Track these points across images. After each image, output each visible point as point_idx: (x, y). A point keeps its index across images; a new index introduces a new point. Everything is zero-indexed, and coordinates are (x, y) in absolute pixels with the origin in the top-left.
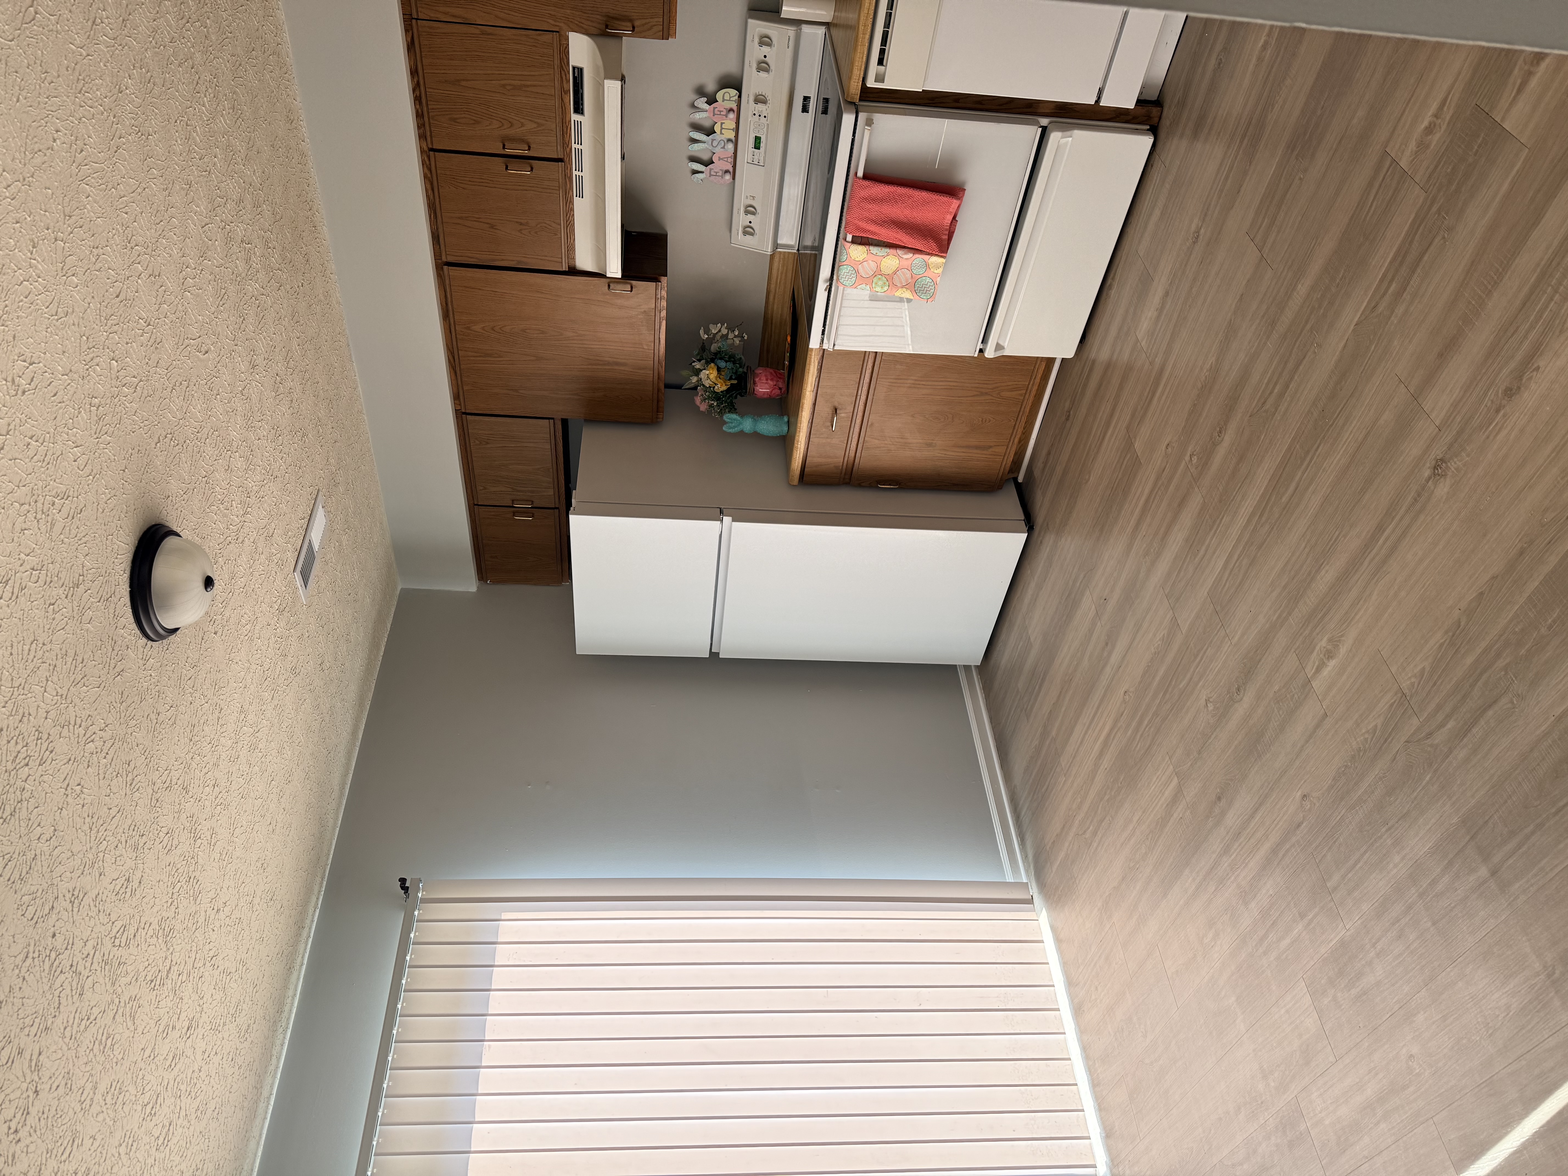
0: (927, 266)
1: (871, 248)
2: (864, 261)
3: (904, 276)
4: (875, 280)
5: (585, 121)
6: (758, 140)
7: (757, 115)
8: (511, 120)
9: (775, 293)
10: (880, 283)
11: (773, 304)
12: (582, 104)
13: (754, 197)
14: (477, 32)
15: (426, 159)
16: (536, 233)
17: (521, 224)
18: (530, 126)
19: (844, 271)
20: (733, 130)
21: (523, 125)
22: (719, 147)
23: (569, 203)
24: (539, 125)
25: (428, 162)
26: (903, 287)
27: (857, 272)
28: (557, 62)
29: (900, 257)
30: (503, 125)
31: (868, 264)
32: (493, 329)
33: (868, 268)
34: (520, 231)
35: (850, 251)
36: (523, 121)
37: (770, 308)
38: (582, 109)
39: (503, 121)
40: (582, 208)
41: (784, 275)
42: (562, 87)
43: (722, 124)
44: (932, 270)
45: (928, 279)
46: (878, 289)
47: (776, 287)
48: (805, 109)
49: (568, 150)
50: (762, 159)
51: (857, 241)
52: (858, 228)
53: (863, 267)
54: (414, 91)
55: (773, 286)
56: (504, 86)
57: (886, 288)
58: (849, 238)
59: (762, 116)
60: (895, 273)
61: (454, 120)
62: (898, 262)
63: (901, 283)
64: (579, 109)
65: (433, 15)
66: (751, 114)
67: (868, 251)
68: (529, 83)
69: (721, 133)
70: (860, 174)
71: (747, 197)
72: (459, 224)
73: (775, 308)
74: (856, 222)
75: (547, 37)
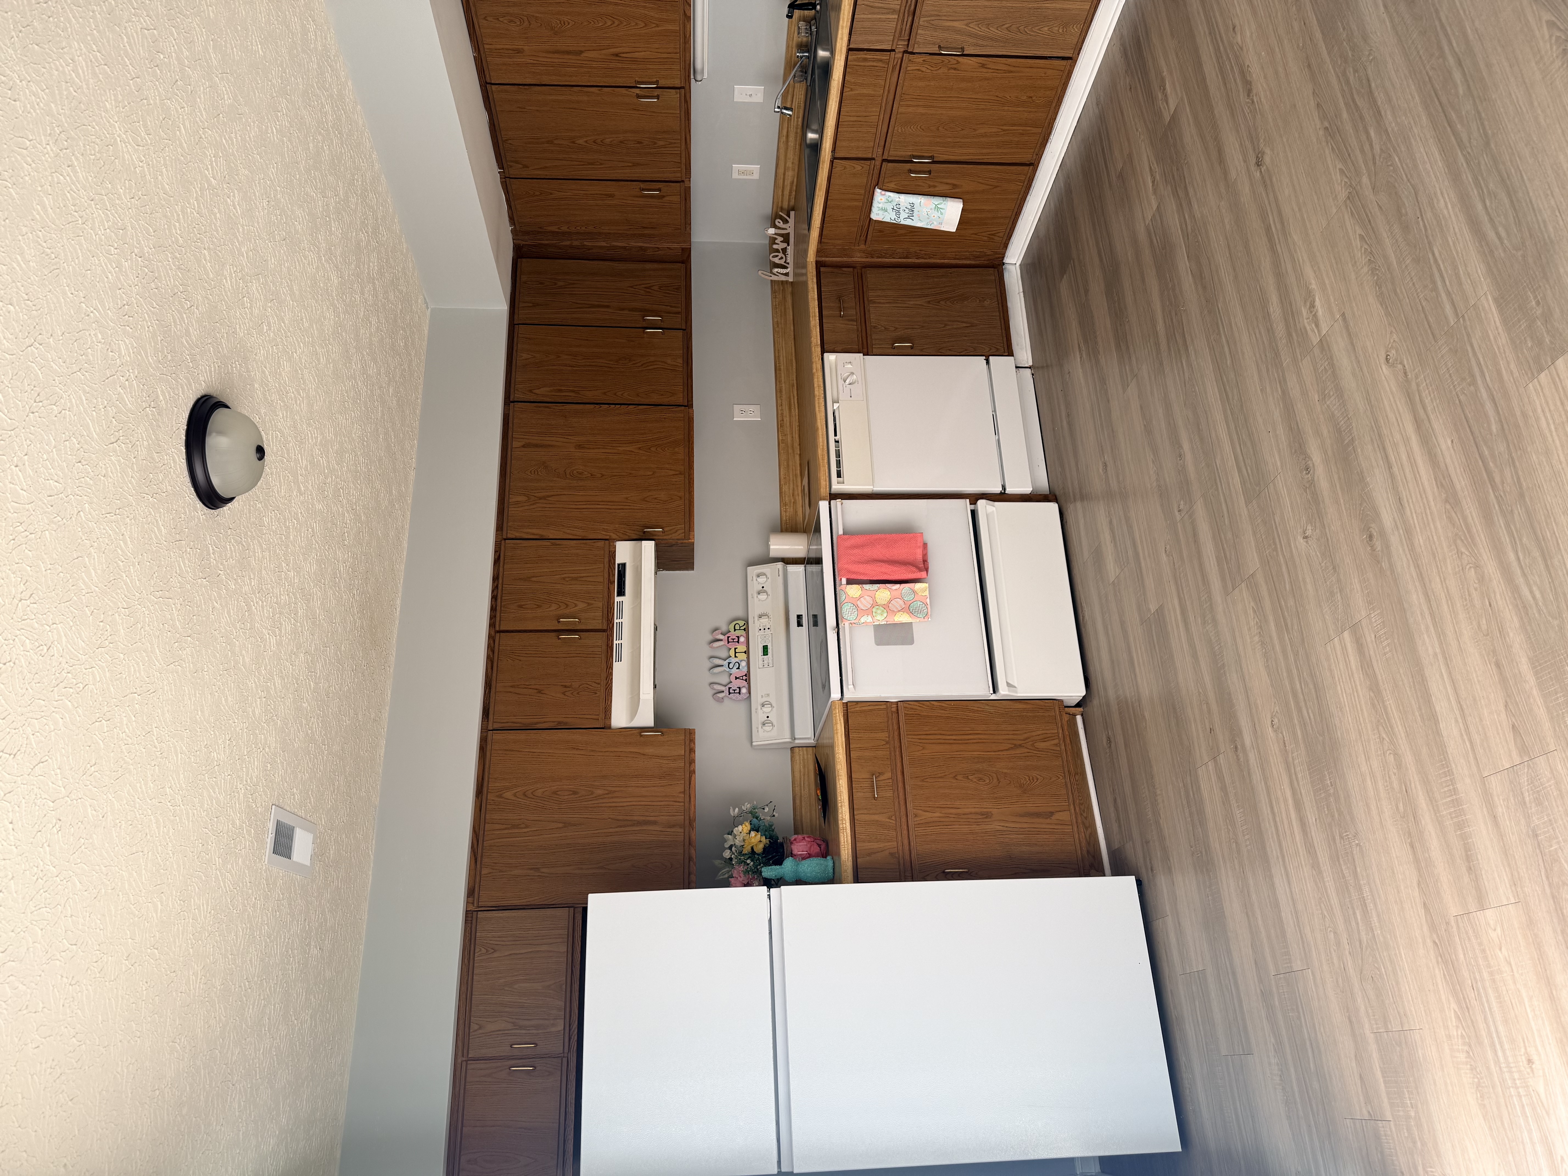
0: (914, 592)
1: (864, 586)
2: (860, 597)
3: (898, 603)
4: (874, 610)
5: (625, 601)
6: (765, 649)
7: (762, 629)
8: (567, 603)
9: (801, 796)
10: (879, 612)
11: (801, 808)
12: (624, 588)
13: (768, 695)
14: (549, 544)
15: (492, 642)
16: (578, 694)
17: (565, 687)
18: (581, 605)
19: (845, 609)
20: (745, 652)
21: (576, 605)
22: (735, 668)
23: (610, 667)
24: (589, 604)
25: (492, 645)
26: (899, 611)
27: (857, 607)
28: (607, 560)
29: (890, 590)
30: (560, 607)
31: (865, 599)
32: (525, 795)
33: (865, 603)
34: (564, 693)
35: (847, 590)
36: (576, 602)
37: (798, 813)
38: (624, 592)
39: (560, 604)
40: (620, 671)
41: (806, 776)
42: (609, 579)
43: (735, 649)
44: (920, 594)
45: (919, 603)
46: (879, 617)
47: (801, 790)
48: (800, 624)
49: (611, 625)
50: (771, 662)
51: (850, 582)
52: (849, 572)
53: (861, 602)
54: (493, 591)
55: (797, 789)
56: (564, 579)
57: (885, 615)
58: (844, 581)
59: (767, 629)
60: (889, 602)
61: (520, 606)
62: (889, 593)
63: (897, 608)
64: (621, 593)
65: (518, 535)
66: (757, 630)
67: (862, 589)
68: (582, 575)
69: (736, 657)
70: (841, 532)
71: (762, 696)
72: (510, 692)
73: (803, 813)
74: (846, 566)
75: (600, 544)
